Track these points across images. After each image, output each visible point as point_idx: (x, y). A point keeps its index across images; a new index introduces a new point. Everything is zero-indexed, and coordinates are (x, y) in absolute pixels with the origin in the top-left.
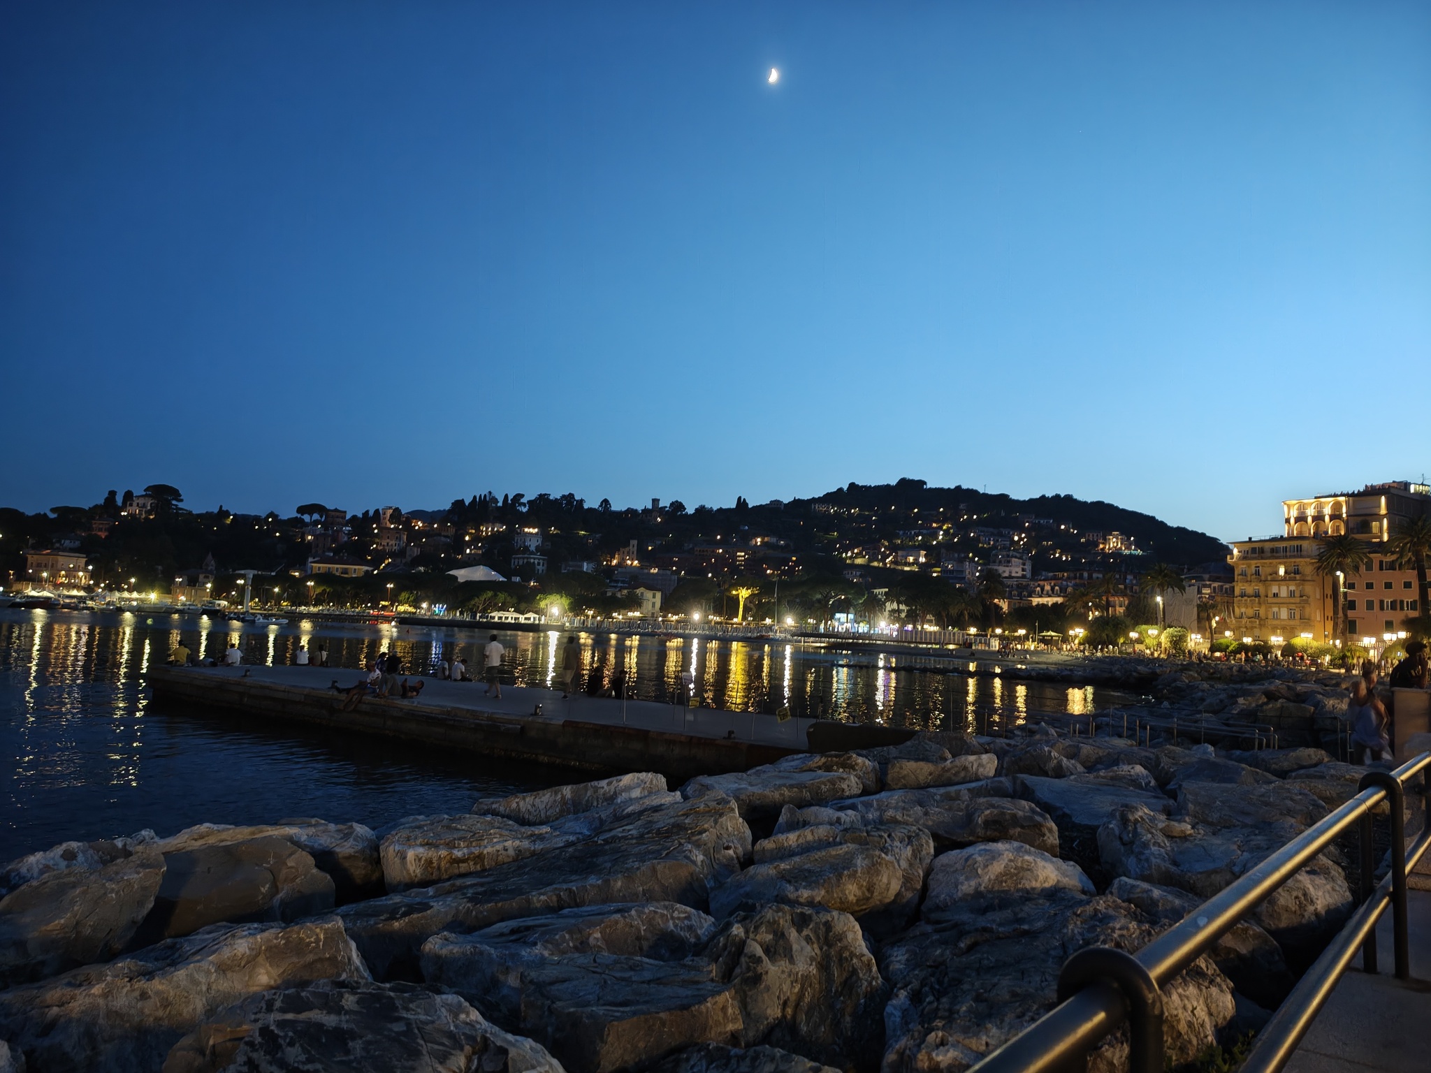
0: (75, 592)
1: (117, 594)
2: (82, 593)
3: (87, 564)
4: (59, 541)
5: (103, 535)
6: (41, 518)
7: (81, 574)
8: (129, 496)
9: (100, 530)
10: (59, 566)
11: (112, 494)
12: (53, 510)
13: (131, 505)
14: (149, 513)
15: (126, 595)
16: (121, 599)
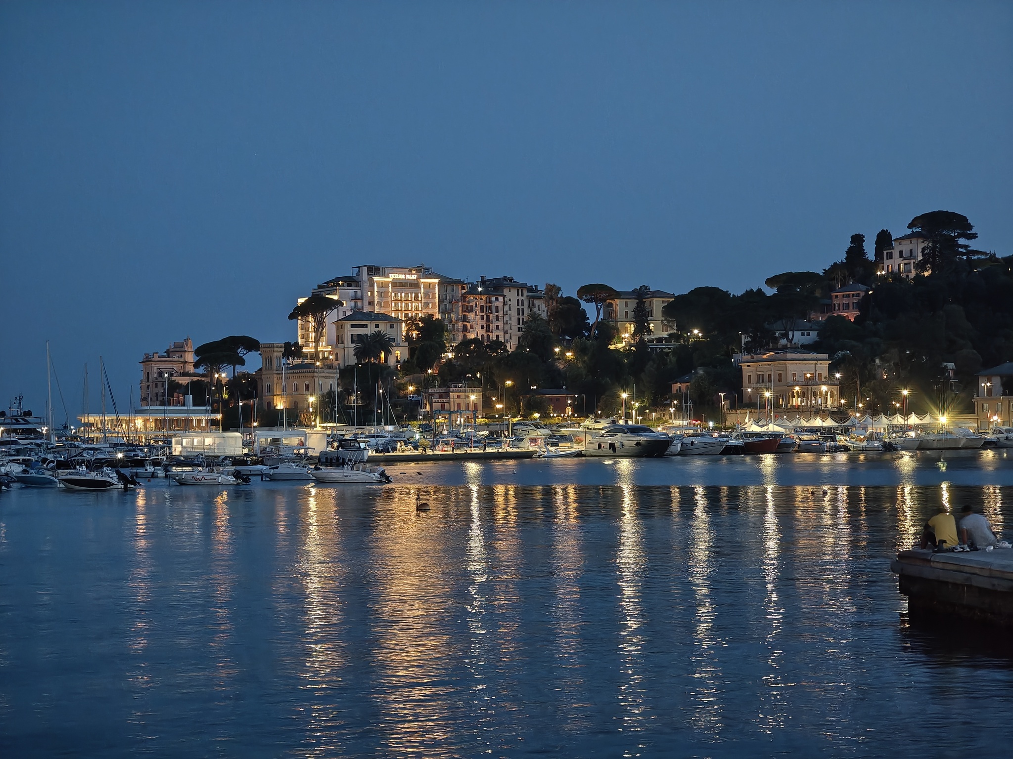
0: (818, 422)
1: (884, 420)
2: (829, 423)
3: (832, 369)
4: (785, 336)
5: (851, 315)
6: (754, 296)
7: (824, 388)
8: (884, 240)
9: (846, 307)
10: (790, 379)
11: (858, 240)
12: (770, 282)
13: (890, 256)
14: (921, 266)
15: (899, 420)
16: (892, 428)
